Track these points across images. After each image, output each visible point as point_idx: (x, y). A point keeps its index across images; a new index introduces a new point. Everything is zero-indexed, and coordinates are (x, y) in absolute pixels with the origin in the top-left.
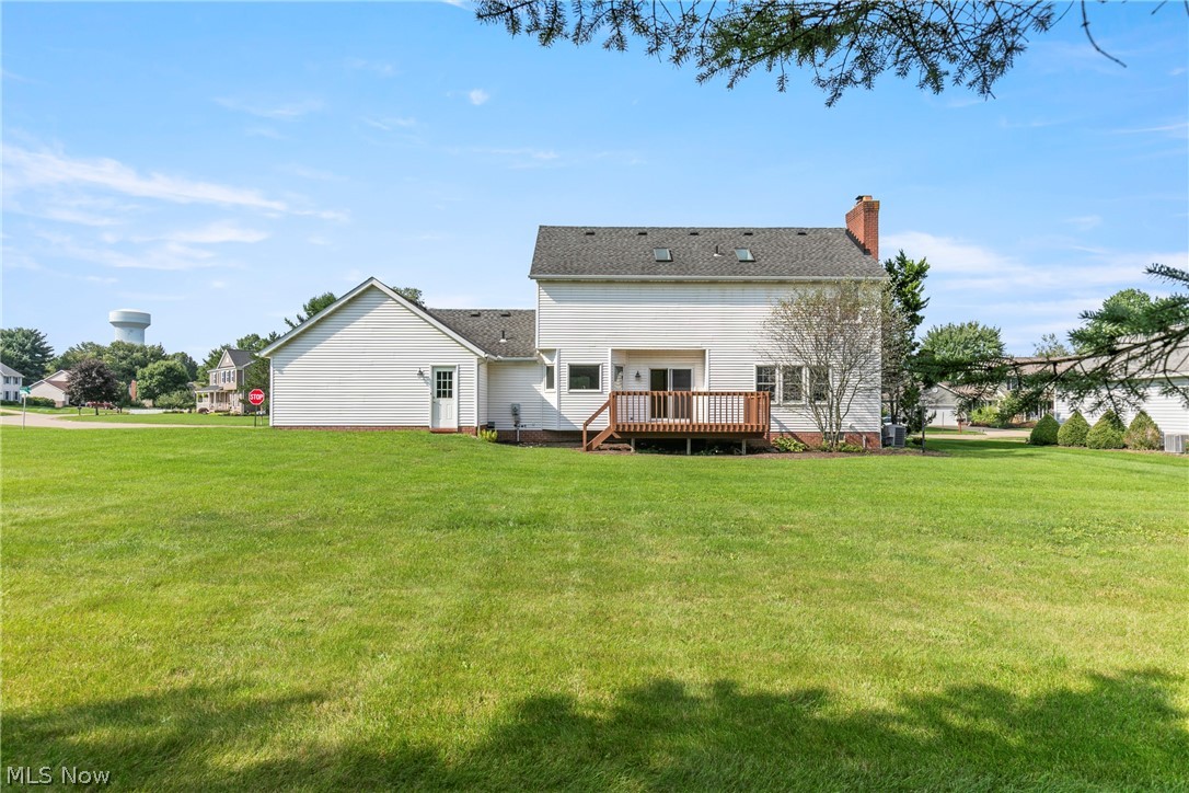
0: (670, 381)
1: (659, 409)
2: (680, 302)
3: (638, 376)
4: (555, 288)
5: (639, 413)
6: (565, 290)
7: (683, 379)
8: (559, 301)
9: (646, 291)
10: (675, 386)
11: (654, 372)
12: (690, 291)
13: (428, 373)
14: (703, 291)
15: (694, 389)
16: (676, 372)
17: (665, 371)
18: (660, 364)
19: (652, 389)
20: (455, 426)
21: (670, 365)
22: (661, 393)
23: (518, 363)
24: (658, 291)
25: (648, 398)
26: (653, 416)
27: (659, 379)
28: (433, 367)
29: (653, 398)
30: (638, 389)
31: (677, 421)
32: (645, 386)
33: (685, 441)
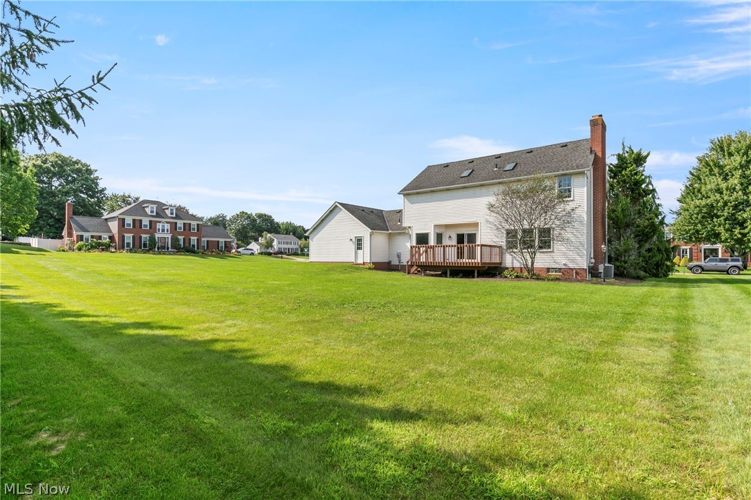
0: (466, 239)
1: (460, 254)
2: (466, 198)
3: (450, 237)
4: (410, 197)
5: (452, 257)
6: (414, 198)
7: (472, 238)
8: (412, 203)
9: (449, 194)
10: (468, 242)
11: (458, 235)
12: (471, 191)
13: (354, 240)
14: (477, 190)
15: (477, 243)
16: (469, 235)
17: (463, 235)
18: (461, 231)
19: (458, 243)
20: (362, 262)
21: (465, 231)
22: (462, 245)
23: (400, 234)
24: (455, 193)
25: (456, 248)
26: (458, 258)
27: (460, 239)
28: (356, 237)
29: (458, 248)
30: (450, 244)
31: (470, 261)
32: (454, 242)
33: (473, 272)
